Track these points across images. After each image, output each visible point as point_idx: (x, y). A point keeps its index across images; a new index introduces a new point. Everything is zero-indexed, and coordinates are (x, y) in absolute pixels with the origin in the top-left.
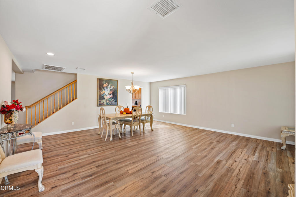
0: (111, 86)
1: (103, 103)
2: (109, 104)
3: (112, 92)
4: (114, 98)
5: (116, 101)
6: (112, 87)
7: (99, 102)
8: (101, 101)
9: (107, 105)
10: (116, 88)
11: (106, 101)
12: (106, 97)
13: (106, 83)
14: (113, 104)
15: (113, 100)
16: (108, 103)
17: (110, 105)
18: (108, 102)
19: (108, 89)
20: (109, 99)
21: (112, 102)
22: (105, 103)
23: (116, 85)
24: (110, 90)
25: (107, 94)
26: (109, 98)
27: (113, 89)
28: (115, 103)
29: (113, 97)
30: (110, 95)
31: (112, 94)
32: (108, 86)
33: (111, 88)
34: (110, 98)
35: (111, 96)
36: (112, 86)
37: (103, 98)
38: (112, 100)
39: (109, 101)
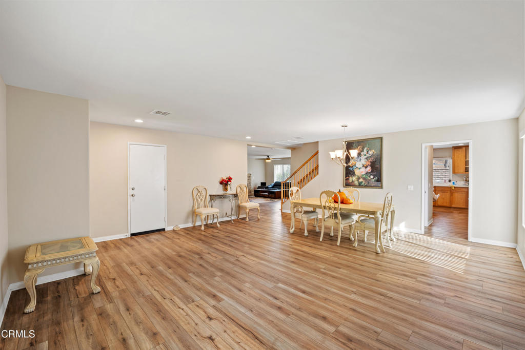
0: (368, 151)
1: (353, 181)
2: (363, 184)
3: (370, 162)
4: (375, 173)
5: (378, 179)
6: (371, 152)
7: (346, 179)
8: (348, 179)
9: (360, 185)
10: (379, 153)
11: (359, 178)
12: (357, 172)
13: (359, 147)
14: (373, 185)
15: (372, 177)
16: (362, 182)
17: (366, 186)
18: (361, 180)
19: (363, 158)
20: (363, 175)
21: (370, 180)
22: (356, 183)
23: (379, 147)
24: (367, 158)
25: (359, 167)
26: (364, 173)
27: (373, 155)
28: (376, 183)
29: (372, 171)
30: (366, 167)
31: (371, 166)
32: (363, 151)
33: (368, 155)
34: (367, 173)
35: (369, 169)
36: (370, 150)
37: (353, 174)
38: (369, 176)
39: (364, 179)
